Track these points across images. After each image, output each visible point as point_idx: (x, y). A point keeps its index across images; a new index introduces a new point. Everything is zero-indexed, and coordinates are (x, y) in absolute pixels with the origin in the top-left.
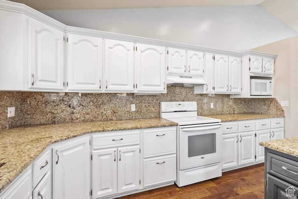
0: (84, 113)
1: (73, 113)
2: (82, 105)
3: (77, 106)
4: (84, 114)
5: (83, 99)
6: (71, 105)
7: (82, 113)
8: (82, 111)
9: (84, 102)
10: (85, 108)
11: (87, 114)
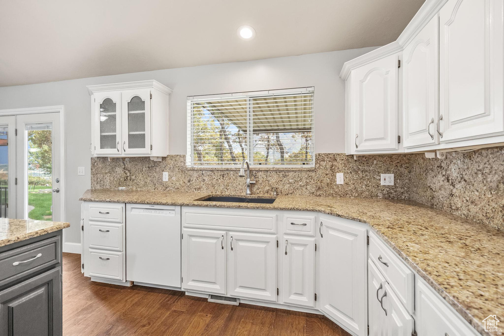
0: (468, 199)
1: (452, 195)
2: (465, 180)
3: (457, 182)
4: (467, 201)
5: (465, 164)
6: (450, 178)
7: (464, 199)
8: (465, 192)
9: (468, 173)
10: (469, 188)
11: (472, 202)
